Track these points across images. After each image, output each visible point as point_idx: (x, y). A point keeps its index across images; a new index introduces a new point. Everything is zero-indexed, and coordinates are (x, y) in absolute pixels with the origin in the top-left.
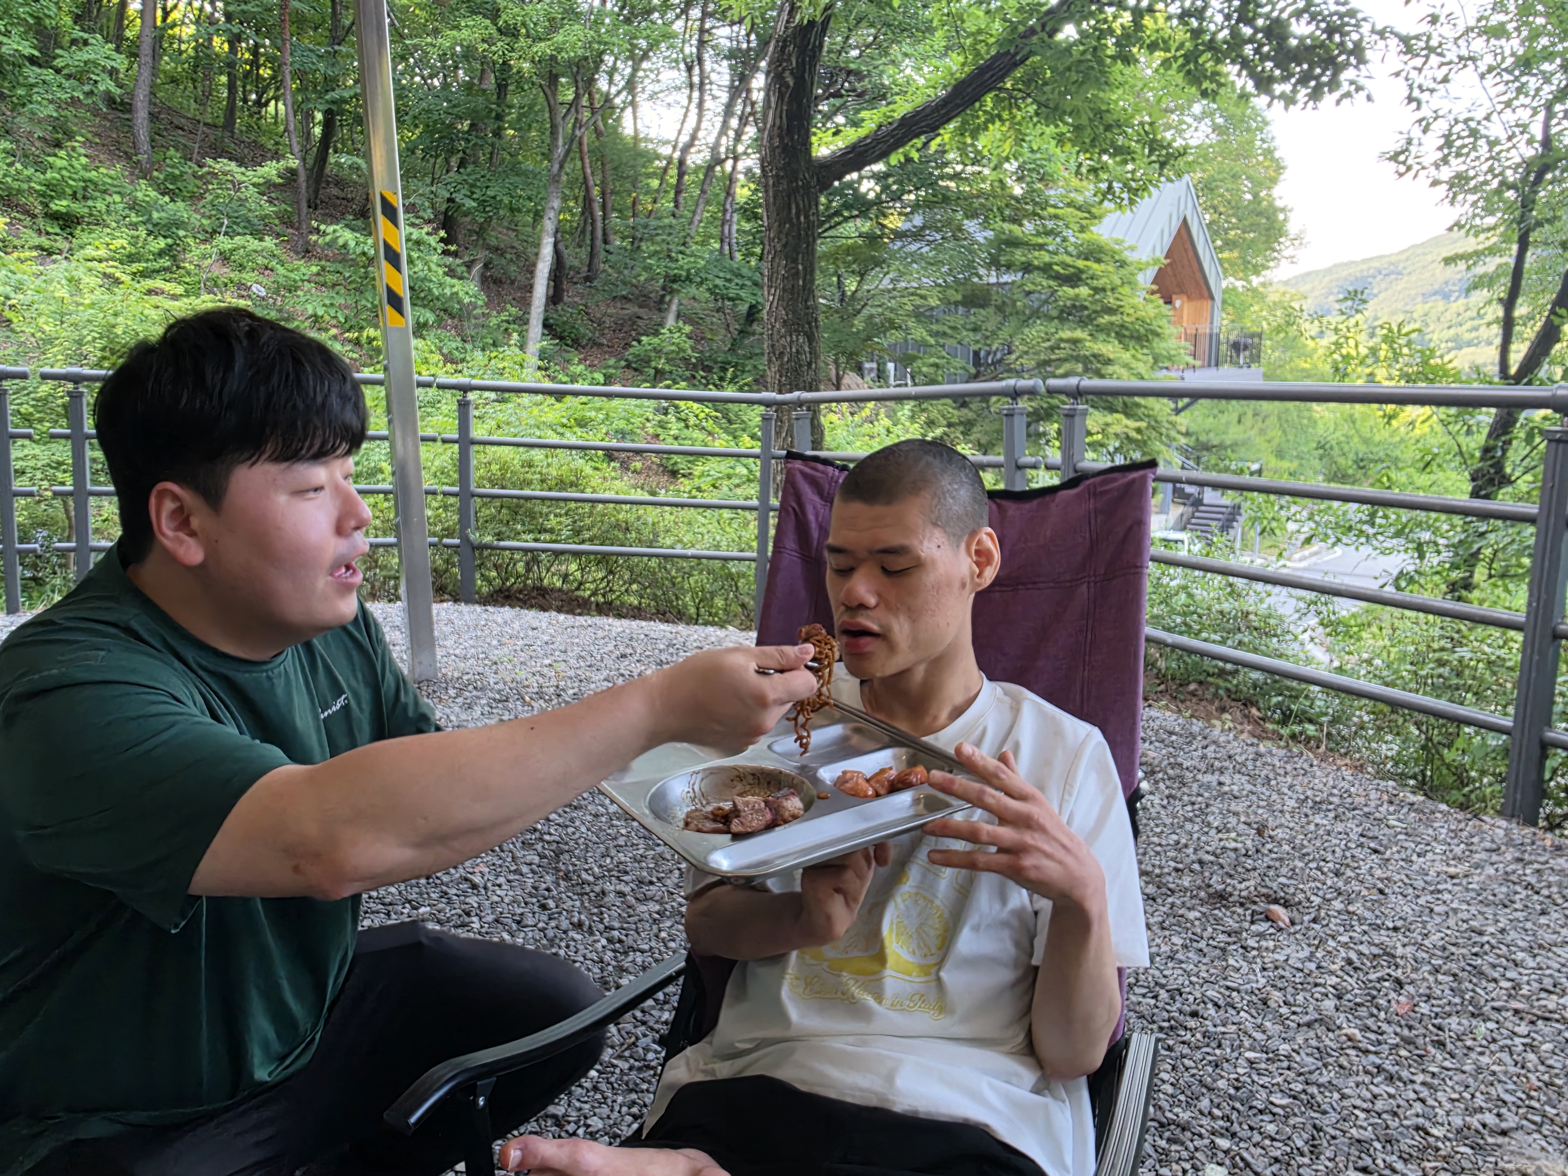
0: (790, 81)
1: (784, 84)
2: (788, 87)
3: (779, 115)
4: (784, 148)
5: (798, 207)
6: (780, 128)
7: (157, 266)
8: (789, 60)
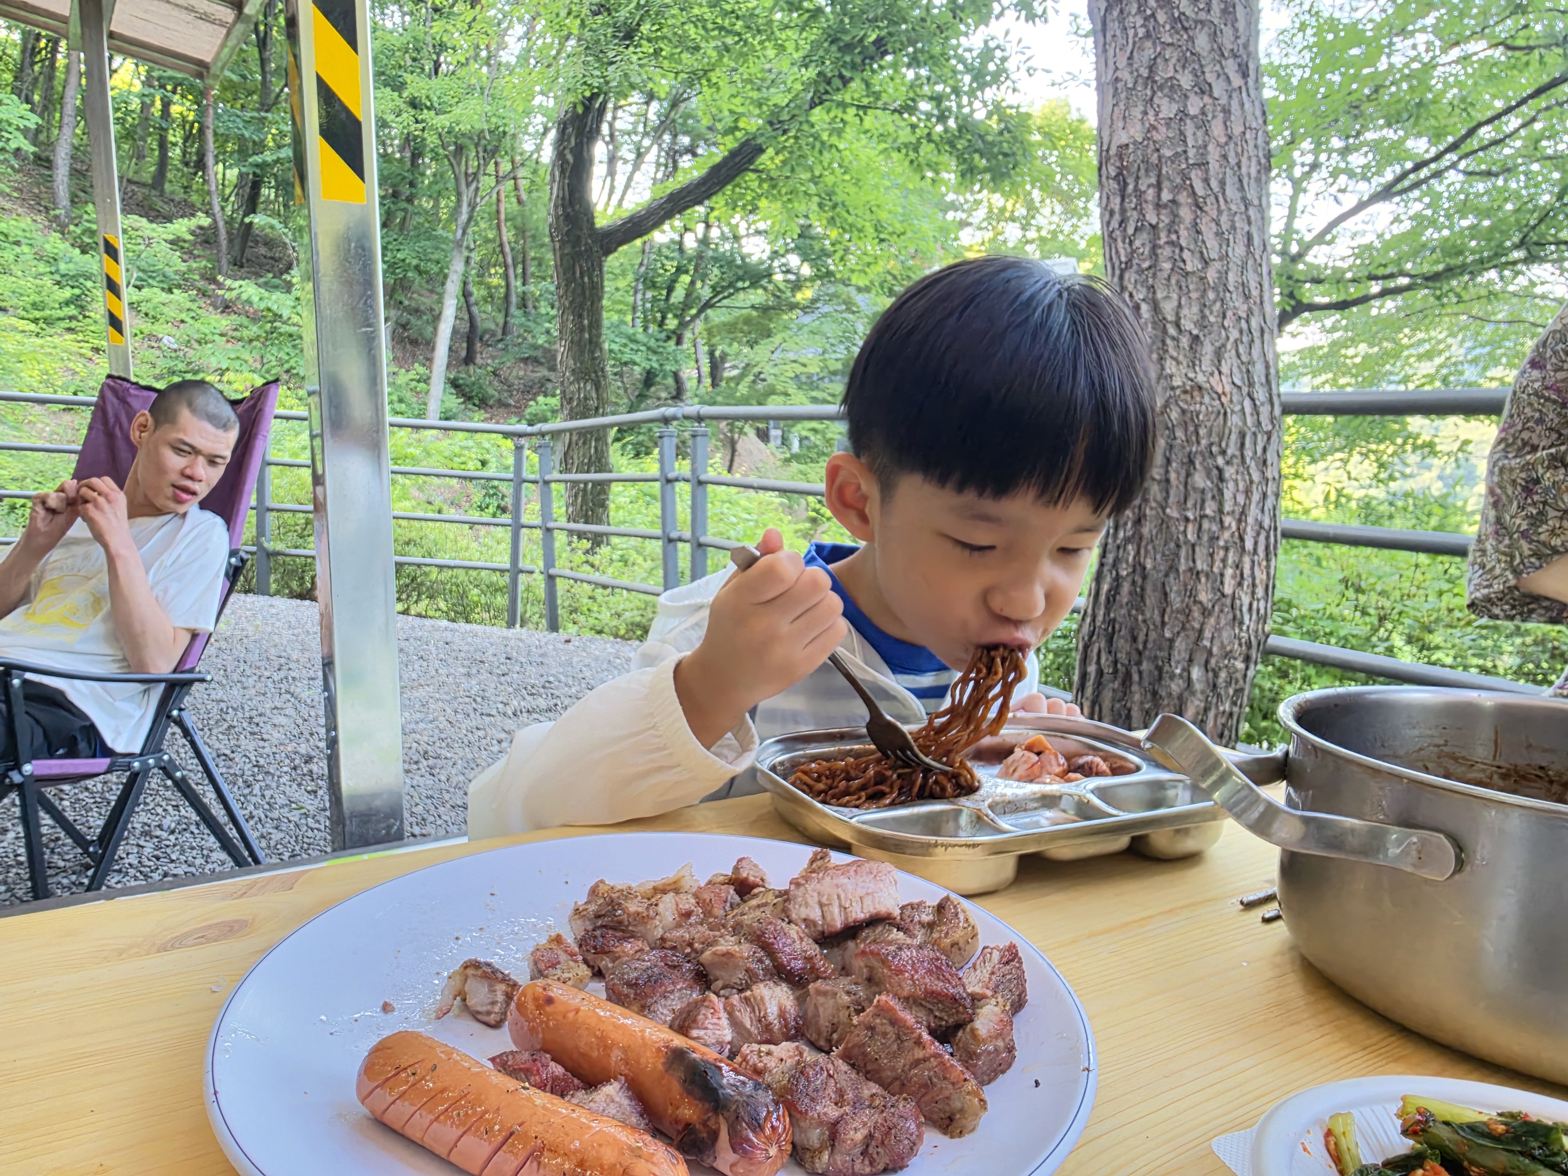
0: (570, 158)
1: (565, 162)
2: (568, 162)
3: (561, 188)
4: (567, 217)
5: (581, 267)
6: (563, 198)
7: (60, 314)
8: (569, 140)
